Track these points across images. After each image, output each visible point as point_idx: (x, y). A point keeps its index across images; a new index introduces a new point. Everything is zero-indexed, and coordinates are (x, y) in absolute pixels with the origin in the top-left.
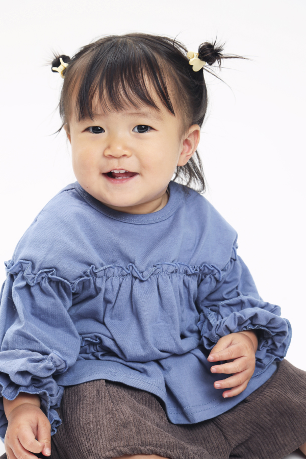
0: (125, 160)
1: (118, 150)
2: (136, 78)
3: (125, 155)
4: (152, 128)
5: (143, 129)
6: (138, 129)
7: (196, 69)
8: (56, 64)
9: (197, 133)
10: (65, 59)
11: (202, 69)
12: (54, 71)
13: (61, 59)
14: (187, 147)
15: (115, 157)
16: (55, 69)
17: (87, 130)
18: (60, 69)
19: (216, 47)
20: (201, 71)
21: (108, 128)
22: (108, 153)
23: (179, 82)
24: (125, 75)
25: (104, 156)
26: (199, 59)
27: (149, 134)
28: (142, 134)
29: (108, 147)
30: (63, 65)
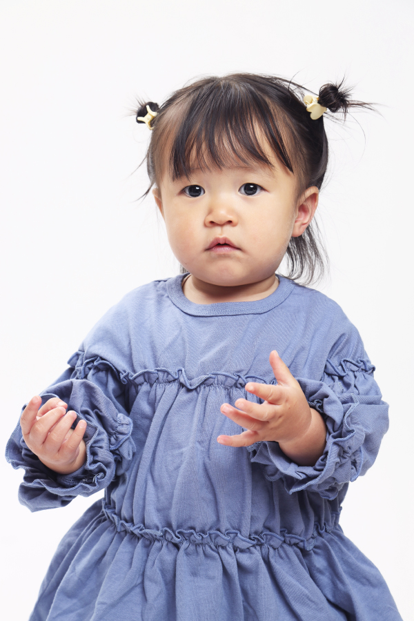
0: (228, 228)
1: (222, 214)
2: (245, 128)
3: (230, 222)
4: (262, 189)
5: (250, 189)
6: (245, 189)
7: (314, 116)
8: (142, 112)
10: (154, 106)
11: (322, 117)
12: (139, 122)
13: (148, 107)
14: (302, 213)
15: (217, 224)
16: (140, 119)
17: (182, 192)
18: (147, 119)
20: (321, 119)
21: (210, 188)
22: (211, 218)
23: (295, 133)
24: (231, 124)
25: (205, 225)
26: (319, 105)
27: (259, 195)
28: (250, 197)
29: (210, 212)
30: (151, 114)
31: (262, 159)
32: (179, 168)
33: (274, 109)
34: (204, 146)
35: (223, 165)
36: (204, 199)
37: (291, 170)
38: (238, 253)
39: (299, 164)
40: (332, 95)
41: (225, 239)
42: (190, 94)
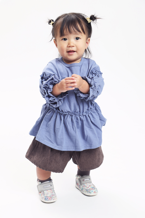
0: (73, 48)
2: (76, 25)
3: (73, 46)
4: (80, 38)
5: (77, 39)
6: (76, 39)
9: (89, 40)
14: (87, 44)
15: (71, 47)
17: (62, 39)
18: (51, 23)
20: (90, 22)
21: (68, 39)
22: (69, 46)
26: (90, 19)
27: (79, 40)
29: (69, 44)
30: (52, 22)
31: (79, 31)
32: (62, 34)
33: (81, 20)
34: (67, 29)
35: (72, 33)
36: (67, 41)
37: (85, 34)
39: (87, 33)
40: (93, 17)
42: (62, 18)
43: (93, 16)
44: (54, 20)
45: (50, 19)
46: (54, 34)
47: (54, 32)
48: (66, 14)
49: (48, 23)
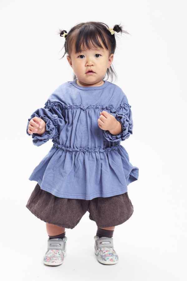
0: (92, 67)
1: (90, 63)
2: (96, 38)
3: (92, 65)
4: (101, 55)
5: (97, 56)
7: (112, 34)
8: (62, 33)
9: (113, 56)
10: (66, 32)
13: (64, 32)
14: (109, 62)
15: (89, 66)
16: (62, 35)
17: (78, 57)
18: (64, 35)
19: (119, 26)
20: (114, 34)
21: (86, 55)
22: (87, 64)
25: (85, 66)
26: (113, 30)
27: (100, 57)
28: (98, 58)
29: (87, 63)
30: (65, 34)
31: (100, 46)
32: (78, 50)
33: (103, 32)
34: (85, 43)
35: (91, 49)
36: (84, 59)
37: (108, 49)
38: (95, 74)
39: (109, 47)
40: (117, 28)
41: (91, 70)
42: (78, 28)
43: (118, 26)
44: (68, 32)
45: (63, 30)
46: (68, 50)
47: (67, 47)
48: (83, 24)
49: (60, 34)
